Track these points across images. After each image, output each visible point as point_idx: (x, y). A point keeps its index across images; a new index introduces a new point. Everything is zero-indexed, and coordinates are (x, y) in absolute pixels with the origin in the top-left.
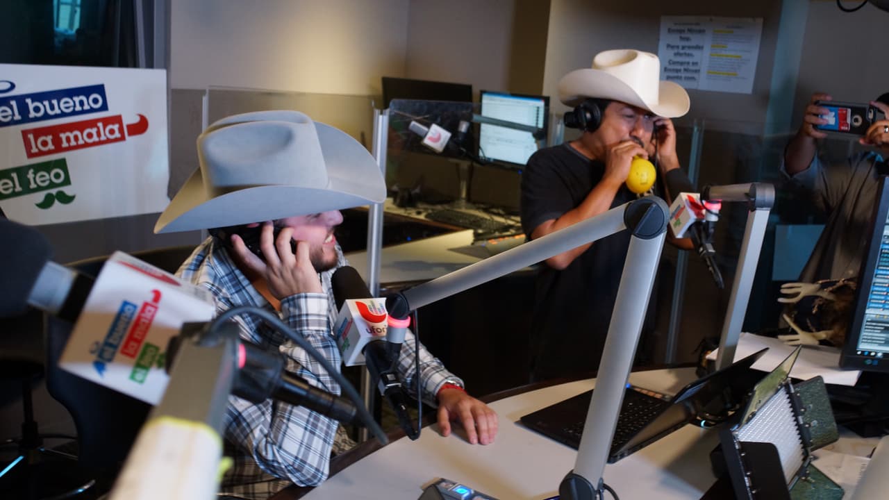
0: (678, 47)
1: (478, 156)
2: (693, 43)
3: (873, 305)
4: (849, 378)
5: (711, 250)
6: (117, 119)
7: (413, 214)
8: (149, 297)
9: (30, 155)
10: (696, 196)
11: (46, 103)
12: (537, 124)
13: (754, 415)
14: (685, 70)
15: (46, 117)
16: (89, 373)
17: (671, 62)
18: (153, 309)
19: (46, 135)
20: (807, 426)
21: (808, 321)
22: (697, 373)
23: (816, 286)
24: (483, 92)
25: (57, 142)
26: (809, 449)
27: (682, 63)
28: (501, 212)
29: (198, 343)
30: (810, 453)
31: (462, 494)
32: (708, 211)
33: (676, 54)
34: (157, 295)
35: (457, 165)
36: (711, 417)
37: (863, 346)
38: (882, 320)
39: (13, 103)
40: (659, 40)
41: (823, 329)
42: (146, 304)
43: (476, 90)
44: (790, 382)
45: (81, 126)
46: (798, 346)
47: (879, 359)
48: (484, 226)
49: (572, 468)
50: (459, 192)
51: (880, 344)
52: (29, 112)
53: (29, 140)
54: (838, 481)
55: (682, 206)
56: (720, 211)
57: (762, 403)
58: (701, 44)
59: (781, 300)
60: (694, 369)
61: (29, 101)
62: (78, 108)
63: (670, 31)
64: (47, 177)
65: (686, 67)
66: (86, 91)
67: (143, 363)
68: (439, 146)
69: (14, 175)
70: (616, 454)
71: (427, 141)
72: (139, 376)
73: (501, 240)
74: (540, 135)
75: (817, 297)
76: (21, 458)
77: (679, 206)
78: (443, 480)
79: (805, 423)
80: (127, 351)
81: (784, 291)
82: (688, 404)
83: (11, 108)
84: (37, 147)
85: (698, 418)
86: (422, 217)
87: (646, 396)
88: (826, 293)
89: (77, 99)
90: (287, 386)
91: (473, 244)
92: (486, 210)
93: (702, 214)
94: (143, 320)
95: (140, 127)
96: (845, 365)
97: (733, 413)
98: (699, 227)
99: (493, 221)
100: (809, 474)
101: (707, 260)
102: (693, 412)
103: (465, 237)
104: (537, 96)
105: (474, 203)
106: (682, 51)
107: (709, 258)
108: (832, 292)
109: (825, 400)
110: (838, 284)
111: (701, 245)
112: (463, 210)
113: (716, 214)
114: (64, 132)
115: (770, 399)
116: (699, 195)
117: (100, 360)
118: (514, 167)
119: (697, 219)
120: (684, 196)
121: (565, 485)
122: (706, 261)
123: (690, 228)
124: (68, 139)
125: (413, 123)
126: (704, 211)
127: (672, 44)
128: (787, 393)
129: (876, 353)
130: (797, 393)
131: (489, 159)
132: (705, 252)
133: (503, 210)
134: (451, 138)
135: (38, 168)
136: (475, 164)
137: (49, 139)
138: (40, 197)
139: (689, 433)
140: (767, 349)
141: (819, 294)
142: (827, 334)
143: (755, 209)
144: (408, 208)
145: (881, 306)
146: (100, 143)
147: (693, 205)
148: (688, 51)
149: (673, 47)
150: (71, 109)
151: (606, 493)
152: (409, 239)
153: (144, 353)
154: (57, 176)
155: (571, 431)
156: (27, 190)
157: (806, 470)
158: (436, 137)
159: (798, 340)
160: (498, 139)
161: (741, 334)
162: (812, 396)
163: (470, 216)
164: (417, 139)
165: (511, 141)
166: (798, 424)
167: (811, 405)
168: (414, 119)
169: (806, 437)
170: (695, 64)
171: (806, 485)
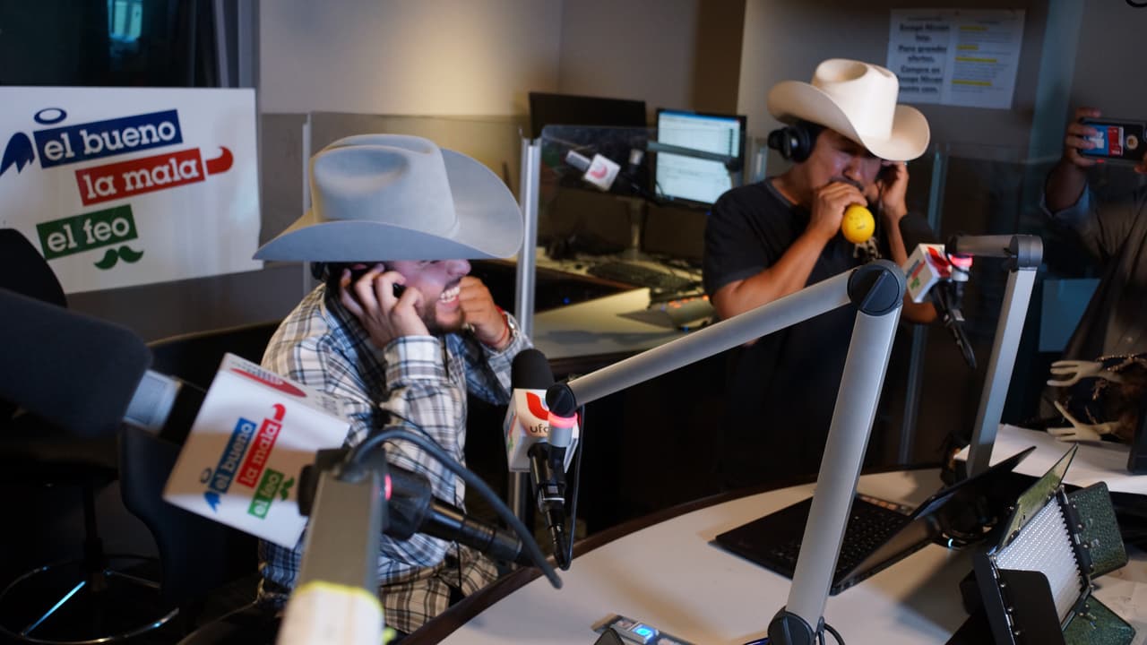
0: (913, 49)
1: (654, 193)
2: (933, 43)
4: (1140, 484)
5: (960, 318)
6: (194, 154)
7: (570, 268)
8: (271, 414)
9: (87, 202)
10: (940, 249)
11: (105, 135)
12: (730, 151)
13: (1016, 534)
14: (924, 79)
15: (106, 152)
16: (199, 506)
17: (904, 69)
18: (275, 428)
20: (1086, 546)
21: (1087, 410)
22: (942, 476)
24: (660, 111)
25: (120, 184)
26: (1089, 576)
27: (919, 71)
28: (684, 264)
29: (339, 478)
30: (1090, 582)
31: (644, 637)
32: (956, 268)
33: (911, 59)
34: (280, 411)
35: (628, 204)
36: (960, 535)
40: (888, 40)
41: (1107, 421)
42: (267, 422)
43: (650, 108)
44: (1063, 491)
45: (149, 164)
46: (1075, 442)
48: (663, 283)
49: (785, 604)
50: (630, 240)
52: (84, 148)
53: (85, 182)
54: (1125, 618)
55: (921, 261)
56: (971, 268)
57: (1027, 519)
58: (943, 45)
59: (1050, 383)
60: (938, 471)
61: (83, 133)
62: (145, 141)
63: (902, 28)
64: (108, 229)
65: (924, 75)
66: (155, 119)
67: (263, 493)
68: (604, 183)
69: (67, 227)
70: (839, 584)
71: (589, 177)
72: (259, 510)
73: (685, 301)
74: (735, 166)
75: (1098, 379)
76: (83, 584)
77: (918, 261)
78: (619, 618)
79: (1083, 543)
80: (243, 479)
81: (1055, 371)
82: (932, 519)
83: (62, 141)
84: (94, 191)
85: (944, 536)
86: (583, 272)
87: (876, 507)
88: (1110, 374)
89: (143, 129)
90: (438, 517)
91: (649, 307)
92: (665, 262)
93: (947, 272)
94: (264, 441)
95: (223, 163)
96: (1135, 469)
97: (989, 529)
98: (944, 289)
99: (675, 276)
100: (1089, 608)
101: (955, 331)
102: (938, 527)
103: (639, 299)
104: (729, 115)
105: (650, 253)
106: (919, 55)
107: (957, 329)
108: (1117, 372)
109: (1110, 514)
110: (1126, 362)
111: (947, 312)
112: (636, 263)
113: (966, 272)
115: (1037, 513)
116: (943, 247)
117: (214, 491)
118: (700, 207)
119: (940, 279)
120: (924, 248)
121: (776, 625)
122: (953, 333)
123: (931, 291)
125: (572, 154)
126: (950, 268)
127: (906, 45)
128: (1059, 505)
130: (1072, 503)
131: (669, 197)
132: (951, 320)
133: (687, 262)
134: (620, 173)
135: (96, 218)
136: (650, 204)
137: (109, 180)
138: (100, 254)
139: (932, 555)
140: (1034, 448)
141: (1101, 375)
142: (1111, 427)
143: (1018, 269)
144: (564, 261)
146: (173, 184)
147: (936, 259)
148: (926, 54)
149: (906, 49)
150: (136, 143)
151: (827, 635)
152: (566, 301)
153: (265, 481)
155: (781, 554)
156: (83, 246)
157: (1084, 604)
158: (600, 170)
159: (1074, 434)
160: (680, 171)
161: (1000, 426)
162: (1092, 508)
163: (646, 270)
164: (576, 174)
165: (697, 174)
166: (1074, 544)
167: (1091, 520)
168: (573, 148)
169: (1086, 562)
170: (936, 71)
171: (1085, 624)
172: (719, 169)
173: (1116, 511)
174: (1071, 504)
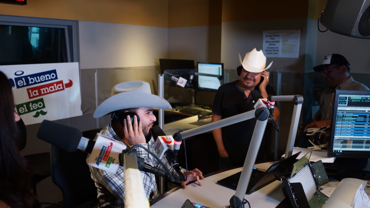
0: (270, 42)
1: (198, 87)
2: (275, 40)
3: (337, 134)
4: (331, 160)
6: (61, 82)
7: (174, 110)
8: (110, 145)
9: (30, 98)
11: (35, 78)
12: (219, 74)
13: (295, 174)
14: (274, 50)
15: (35, 83)
17: (268, 48)
18: (111, 148)
19: (36, 90)
20: (317, 178)
21: (318, 141)
23: (319, 129)
24: (198, 63)
25: (40, 92)
26: (318, 186)
27: (272, 48)
28: (208, 107)
29: (128, 154)
30: (319, 187)
31: (198, 207)
32: (271, 105)
33: (270, 45)
34: (112, 144)
35: (190, 91)
36: (283, 177)
37: (335, 149)
38: (340, 139)
39: (23, 79)
40: (263, 40)
41: (323, 144)
42: (109, 147)
43: (195, 63)
44: (310, 163)
45: (48, 86)
46: (314, 150)
47: (341, 153)
48: (202, 114)
49: (234, 195)
50: (192, 101)
51: (341, 148)
52: (29, 82)
53: (29, 92)
55: (260, 104)
57: (298, 170)
58: (278, 40)
59: (307, 135)
61: (29, 78)
62: (47, 79)
63: (266, 36)
64: (37, 105)
65: (274, 49)
66: (49, 72)
67: (108, 162)
68: (183, 85)
69: (25, 106)
70: (250, 191)
71: (178, 84)
72: (108, 166)
73: (209, 118)
74: (221, 78)
75: (320, 133)
80: (104, 159)
81: (308, 131)
83: (23, 80)
84: (32, 94)
85: (280, 178)
86: (178, 111)
87: (262, 172)
88: (323, 131)
89: (46, 76)
90: (146, 167)
91: (198, 121)
92: (203, 107)
94: (108, 151)
95: (70, 84)
96: (329, 156)
99: (205, 111)
100: (319, 194)
102: (278, 176)
103: (195, 118)
104: (219, 63)
105: (198, 105)
106: (272, 44)
108: (324, 130)
109: (323, 168)
110: (327, 128)
112: (194, 108)
113: (273, 106)
114: (42, 88)
115: (302, 169)
117: (98, 162)
118: (211, 90)
120: (261, 100)
122: (272, 123)
124: (44, 91)
125: (173, 77)
126: (269, 105)
127: (268, 41)
128: (309, 167)
129: (340, 151)
131: (202, 88)
132: (271, 119)
133: (209, 107)
134: (187, 82)
135: (33, 102)
136: (197, 91)
137: (37, 91)
138: (34, 113)
139: (276, 183)
140: (301, 152)
141: (320, 131)
142: (324, 146)
143: (297, 104)
145: (339, 134)
146: (55, 91)
147: (265, 102)
148: (274, 43)
149: (268, 42)
150: (44, 80)
152: (174, 120)
153: (109, 159)
154: (40, 105)
156: (29, 111)
157: (317, 193)
158: (181, 82)
159: (314, 148)
160: (205, 80)
161: (294, 148)
162: (318, 167)
163: (197, 110)
164: (174, 83)
165: (210, 81)
166: (314, 177)
167: (318, 171)
168: (173, 76)
169: (317, 182)
170: (277, 48)
171: (317, 198)
172: (216, 79)
173: (325, 168)
174: (312, 166)
